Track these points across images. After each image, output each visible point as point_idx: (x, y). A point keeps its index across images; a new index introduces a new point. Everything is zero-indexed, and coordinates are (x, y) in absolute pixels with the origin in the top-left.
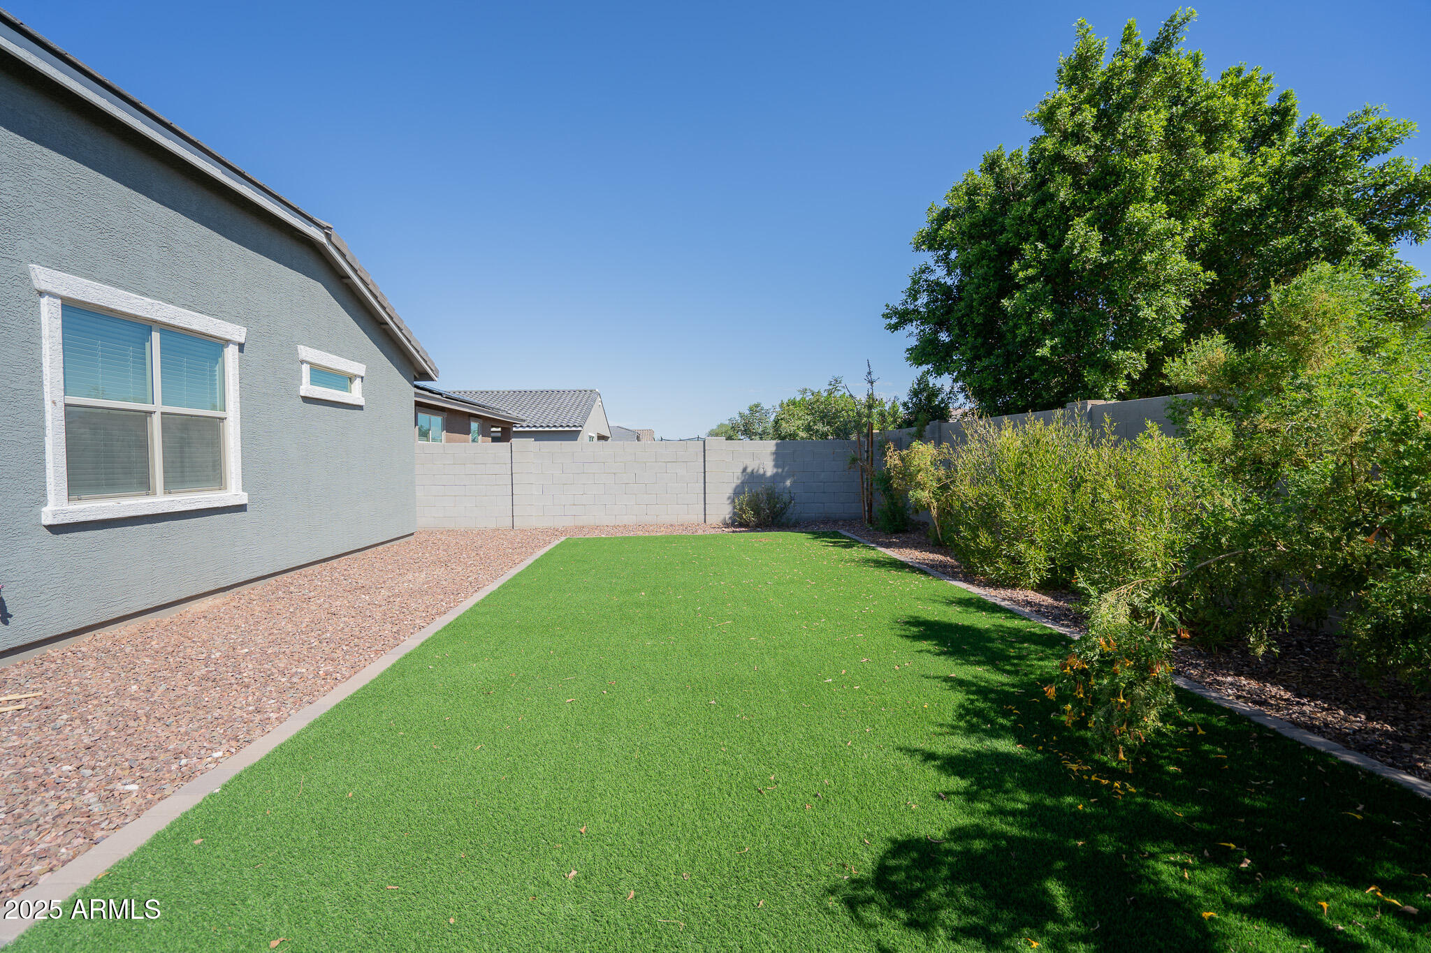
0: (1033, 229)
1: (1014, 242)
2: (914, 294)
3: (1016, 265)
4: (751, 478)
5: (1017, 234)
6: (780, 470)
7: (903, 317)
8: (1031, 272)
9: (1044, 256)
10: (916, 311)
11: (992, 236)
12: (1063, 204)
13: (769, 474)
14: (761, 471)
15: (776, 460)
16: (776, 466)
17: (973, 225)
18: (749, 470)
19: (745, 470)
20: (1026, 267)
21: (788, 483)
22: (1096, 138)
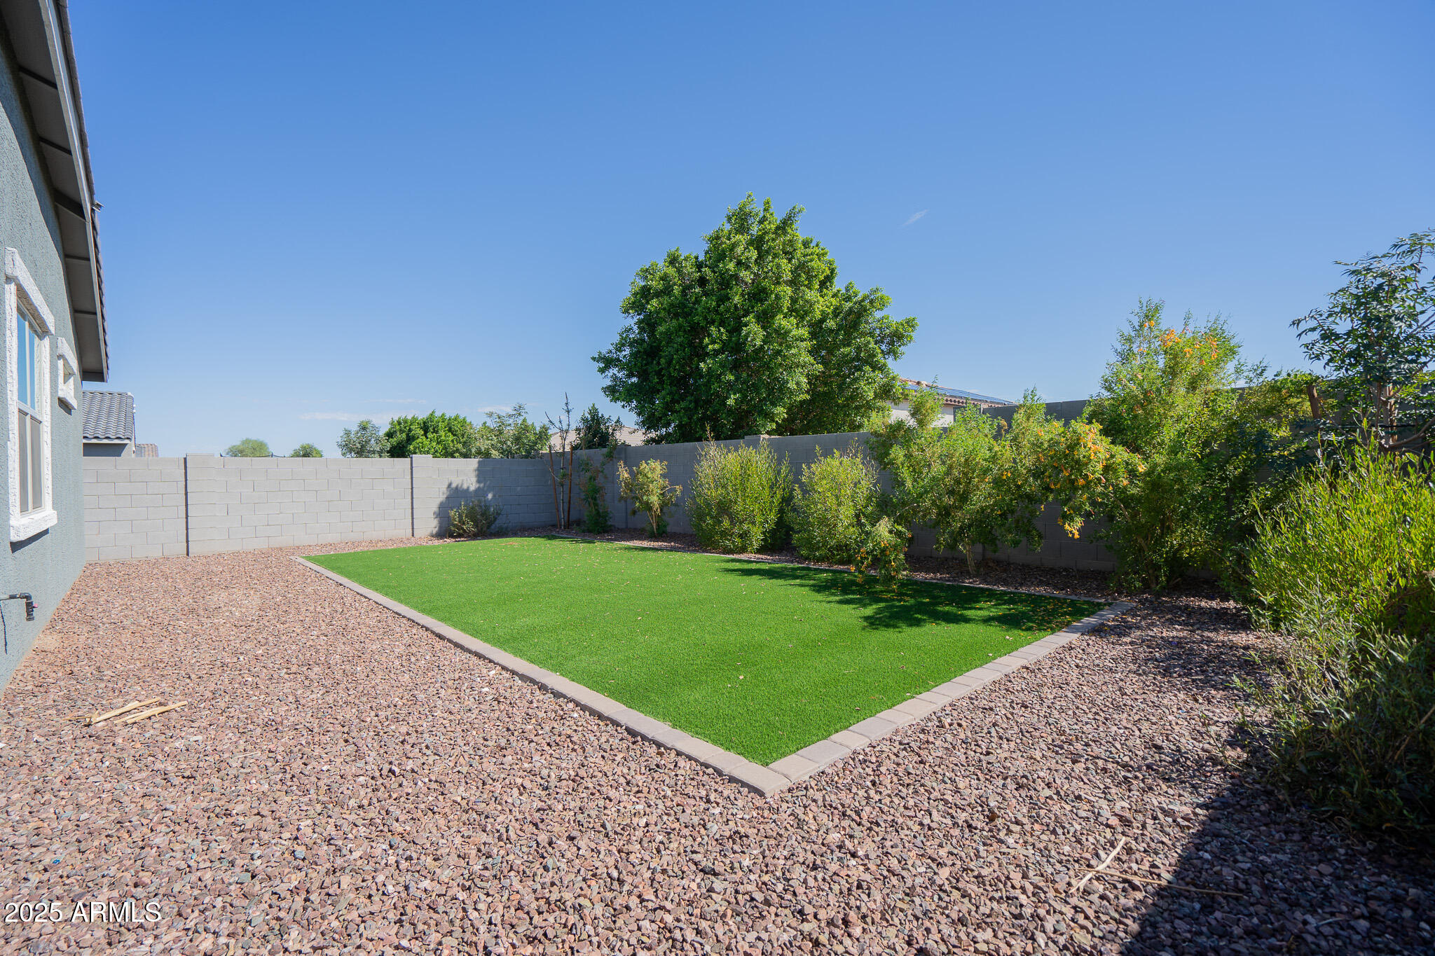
0: (717, 318)
1: (703, 324)
2: (619, 348)
3: (707, 340)
4: (456, 494)
5: (705, 318)
6: (482, 485)
7: (607, 362)
8: (717, 346)
9: (724, 337)
10: (618, 360)
11: (686, 315)
12: (736, 305)
13: (472, 488)
14: (465, 487)
15: (478, 476)
16: (478, 481)
17: (672, 305)
18: (454, 485)
19: (450, 485)
20: (713, 342)
21: (490, 496)
22: (755, 269)
